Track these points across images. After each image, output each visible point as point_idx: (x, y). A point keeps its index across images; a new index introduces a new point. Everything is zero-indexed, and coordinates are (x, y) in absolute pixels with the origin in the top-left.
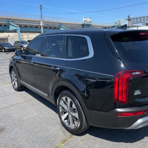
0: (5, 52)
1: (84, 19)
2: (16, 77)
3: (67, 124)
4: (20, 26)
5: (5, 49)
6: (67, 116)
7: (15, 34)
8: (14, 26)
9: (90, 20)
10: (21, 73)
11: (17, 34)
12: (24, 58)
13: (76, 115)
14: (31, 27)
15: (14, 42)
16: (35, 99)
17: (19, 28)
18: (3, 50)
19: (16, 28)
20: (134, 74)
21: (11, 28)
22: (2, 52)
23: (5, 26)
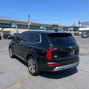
0: (8, 39)
1: (54, 22)
2: (12, 51)
3: (31, 71)
4: (18, 25)
5: (8, 37)
6: (31, 68)
7: (14, 29)
8: (14, 25)
9: (58, 23)
10: (14, 49)
11: (15, 29)
12: (16, 42)
13: (34, 66)
14: (24, 25)
15: (13, 34)
16: (19, 62)
17: (17, 26)
18: (7, 38)
19: (15, 26)
20: (54, 49)
21: (13, 26)
22: (6, 39)
23: (9, 24)
